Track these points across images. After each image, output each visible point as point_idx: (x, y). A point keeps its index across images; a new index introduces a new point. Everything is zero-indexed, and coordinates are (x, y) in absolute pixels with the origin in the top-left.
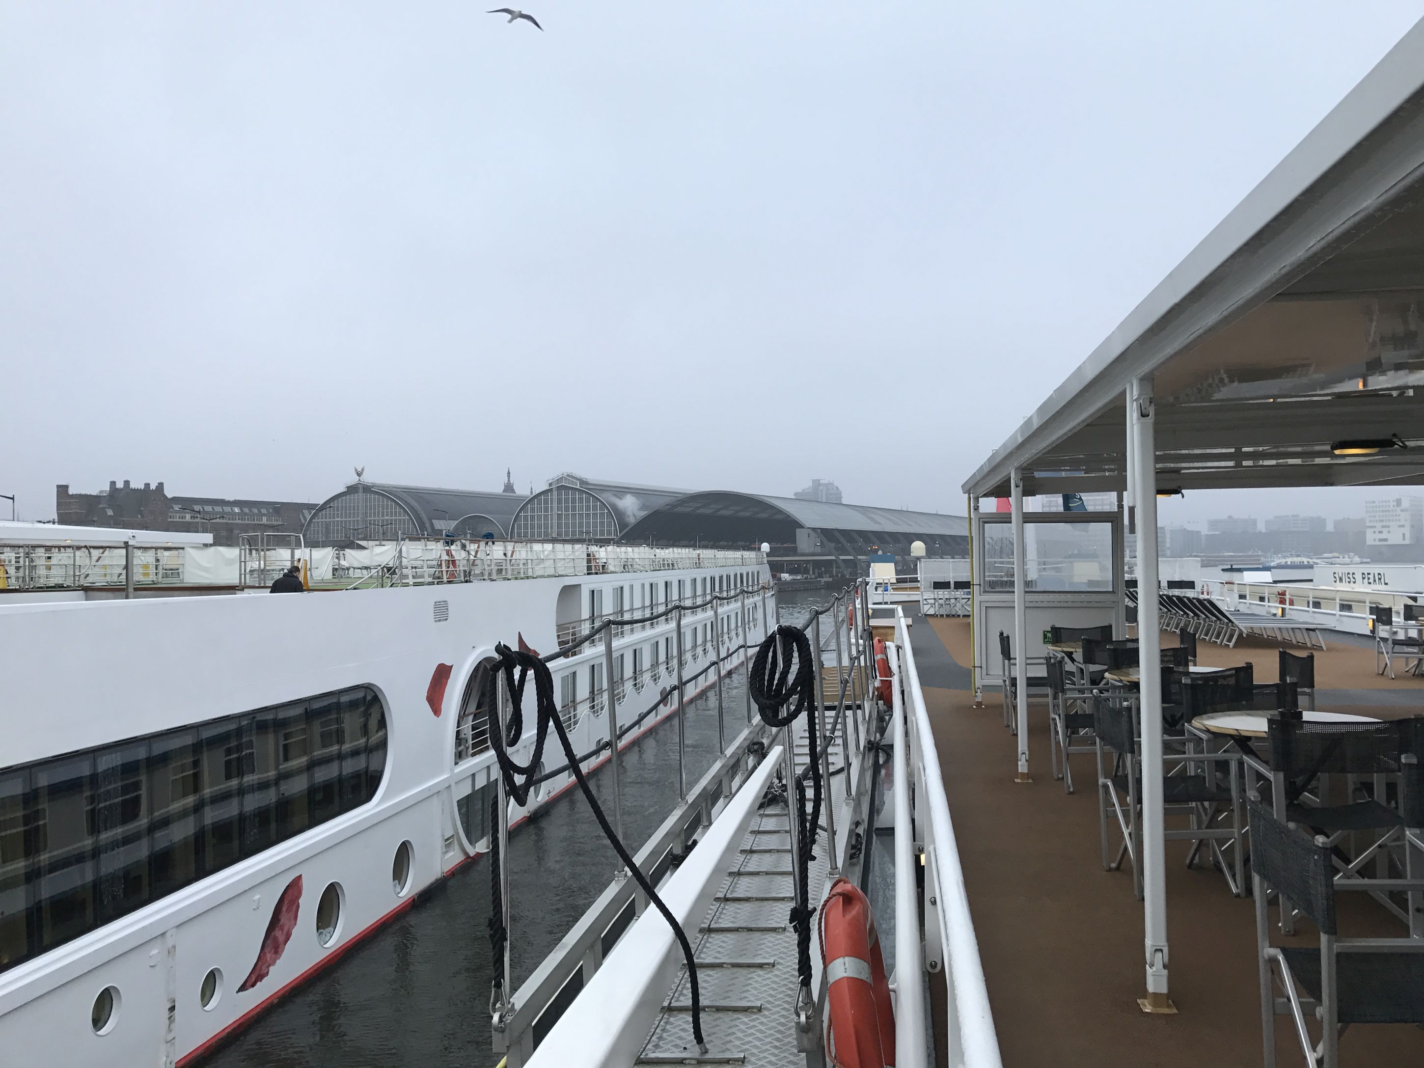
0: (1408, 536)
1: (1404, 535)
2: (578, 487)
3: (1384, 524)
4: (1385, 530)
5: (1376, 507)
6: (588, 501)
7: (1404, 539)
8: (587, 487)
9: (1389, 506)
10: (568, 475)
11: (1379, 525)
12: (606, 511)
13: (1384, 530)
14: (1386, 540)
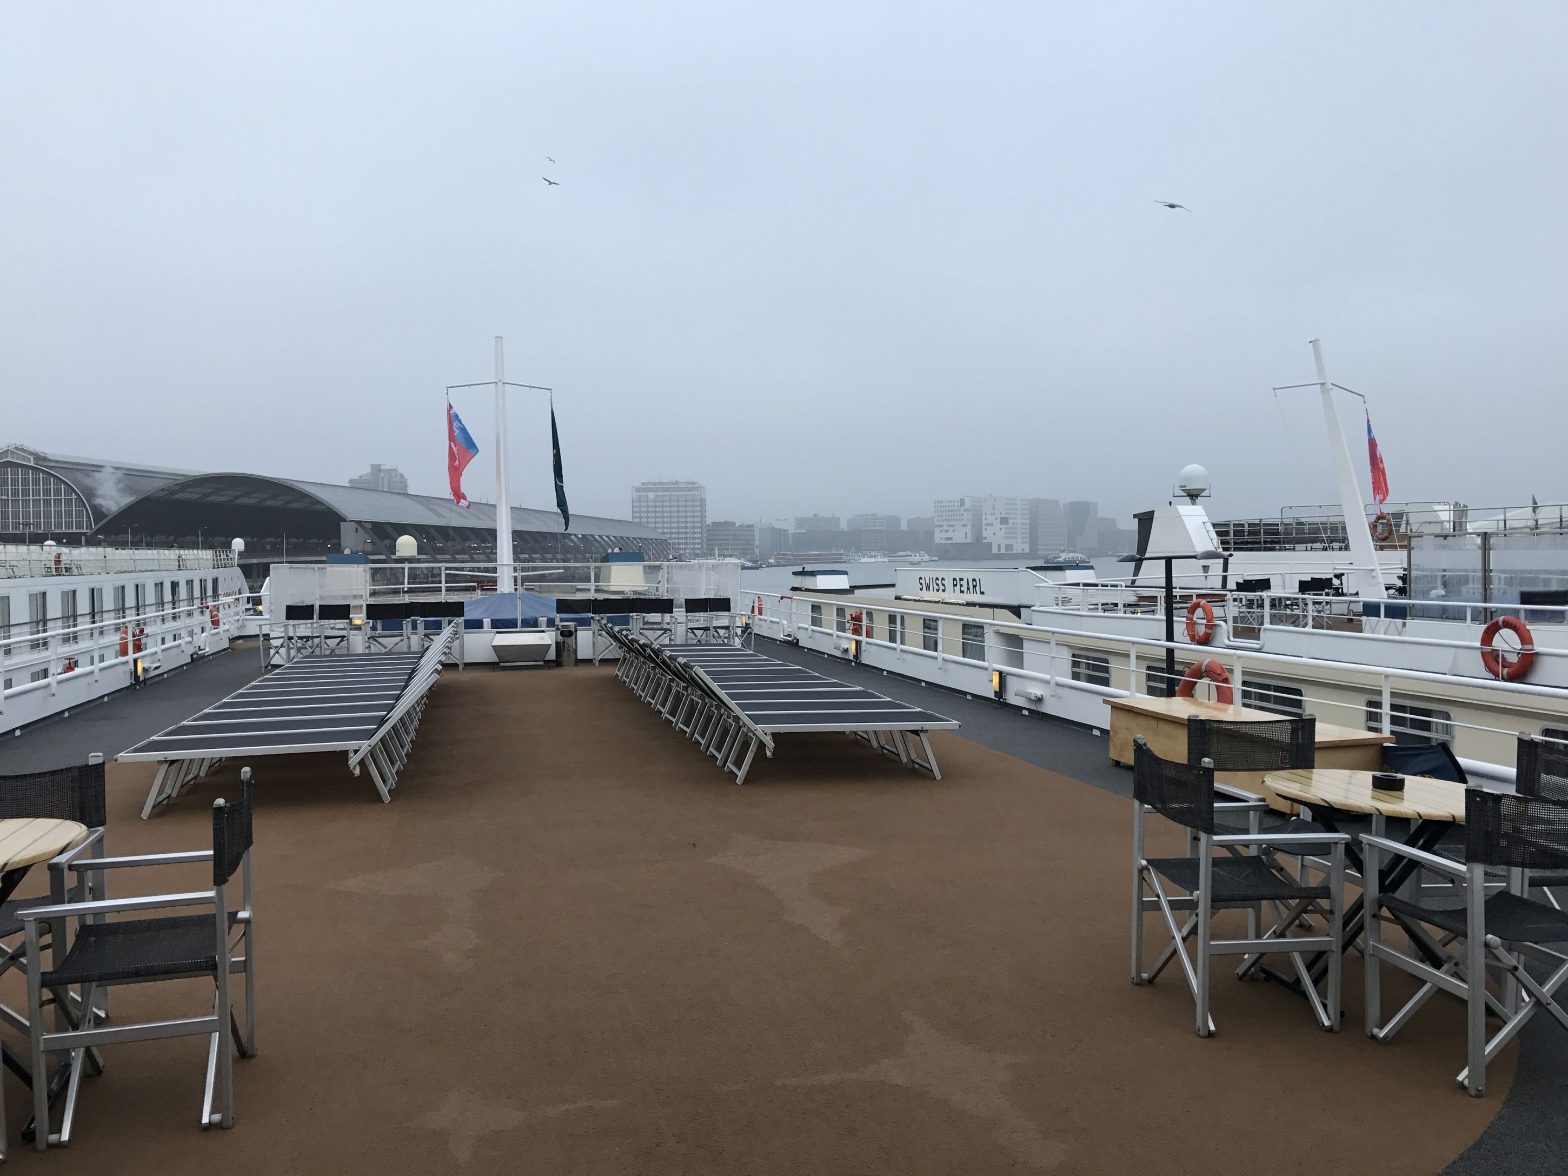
0: (969, 535)
1: (966, 533)
2: (32, 464)
3: (951, 523)
4: (951, 529)
5: (943, 507)
6: (46, 482)
7: (966, 538)
8: (45, 464)
9: (954, 506)
10: (16, 448)
11: (945, 524)
12: (74, 496)
13: (949, 528)
14: (951, 539)
